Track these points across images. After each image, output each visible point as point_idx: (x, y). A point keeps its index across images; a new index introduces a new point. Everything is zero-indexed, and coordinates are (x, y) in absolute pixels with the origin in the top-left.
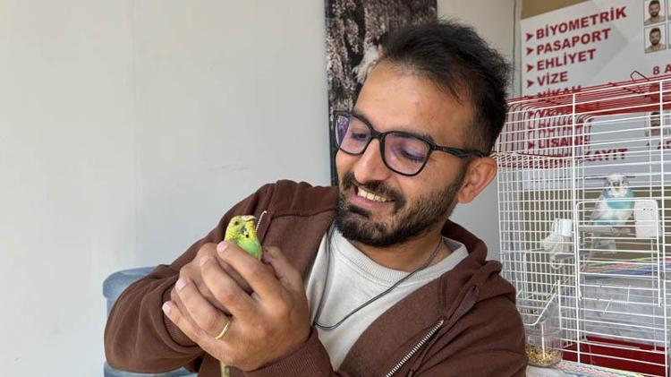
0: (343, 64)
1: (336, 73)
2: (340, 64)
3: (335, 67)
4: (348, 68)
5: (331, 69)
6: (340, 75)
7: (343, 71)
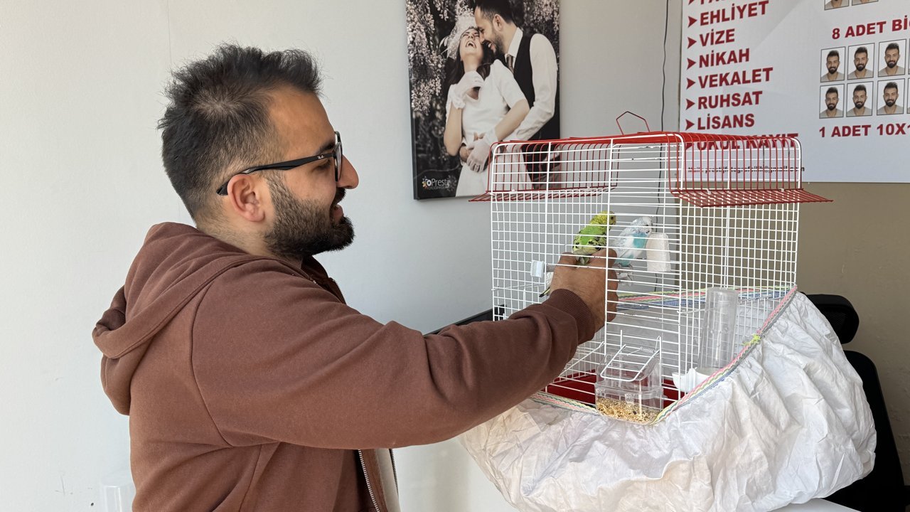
0: (428, 36)
1: (418, 48)
2: (424, 36)
3: (418, 39)
4: (434, 41)
5: (412, 42)
6: (424, 50)
7: (429, 44)
